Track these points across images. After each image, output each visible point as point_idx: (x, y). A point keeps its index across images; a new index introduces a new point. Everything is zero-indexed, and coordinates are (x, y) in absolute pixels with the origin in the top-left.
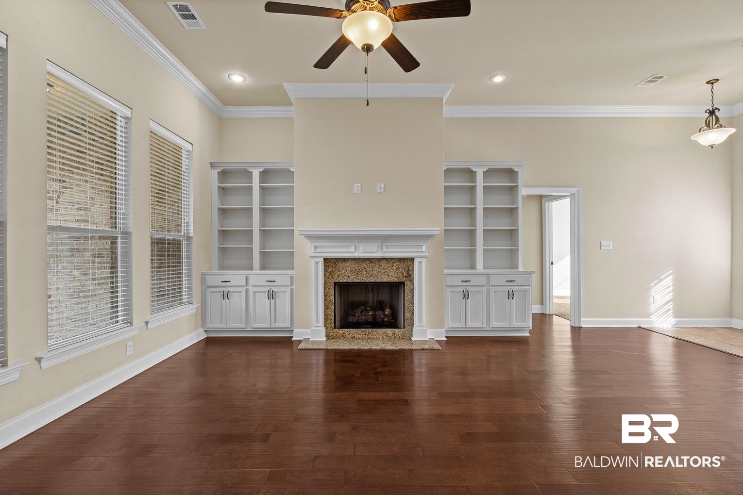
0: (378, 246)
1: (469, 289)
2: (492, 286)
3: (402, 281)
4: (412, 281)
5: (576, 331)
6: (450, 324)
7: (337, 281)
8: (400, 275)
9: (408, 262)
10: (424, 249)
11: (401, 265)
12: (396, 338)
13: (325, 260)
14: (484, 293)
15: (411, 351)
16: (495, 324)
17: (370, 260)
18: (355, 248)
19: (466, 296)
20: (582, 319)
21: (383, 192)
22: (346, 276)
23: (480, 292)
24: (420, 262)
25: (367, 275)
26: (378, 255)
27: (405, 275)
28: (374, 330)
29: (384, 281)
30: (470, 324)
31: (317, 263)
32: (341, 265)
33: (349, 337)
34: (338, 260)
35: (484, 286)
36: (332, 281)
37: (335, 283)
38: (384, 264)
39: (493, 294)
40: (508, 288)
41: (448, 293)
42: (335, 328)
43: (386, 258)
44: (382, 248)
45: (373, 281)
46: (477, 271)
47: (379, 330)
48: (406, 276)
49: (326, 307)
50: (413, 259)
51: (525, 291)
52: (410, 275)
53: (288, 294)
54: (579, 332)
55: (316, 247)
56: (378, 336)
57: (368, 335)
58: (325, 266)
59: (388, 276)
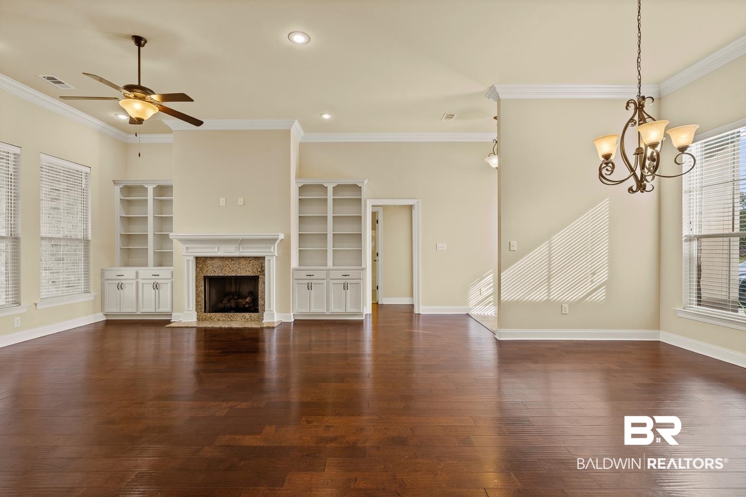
0: (237, 248)
1: (313, 281)
2: (331, 279)
3: (257, 275)
4: (264, 275)
6: (298, 309)
7: (206, 275)
8: (255, 270)
9: (261, 260)
10: (273, 250)
11: (256, 262)
12: (251, 320)
13: (197, 258)
14: (325, 285)
15: (262, 329)
16: (334, 309)
17: (232, 258)
18: (218, 249)
19: (309, 287)
20: (421, 307)
21: (242, 204)
22: (213, 271)
23: (322, 284)
24: (269, 260)
25: (230, 270)
26: (236, 254)
27: (259, 270)
28: (235, 314)
29: (243, 275)
31: (188, 260)
32: (209, 262)
33: (215, 319)
34: (206, 258)
35: (325, 279)
36: (202, 275)
37: (205, 278)
38: (242, 262)
39: (331, 286)
40: (343, 281)
41: (296, 285)
42: (205, 312)
43: (244, 257)
44: (239, 249)
45: (234, 275)
46: (328, 267)
47: (238, 314)
48: (260, 272)
49: (197, 295)
50: (264, 258)
51: (358, 284)
52: (262, 271)
53: (169, 286)
55: (187, 248)
56: (239, 319)
57: (230, 318)
58: (197, 263)
59: (246, 271)
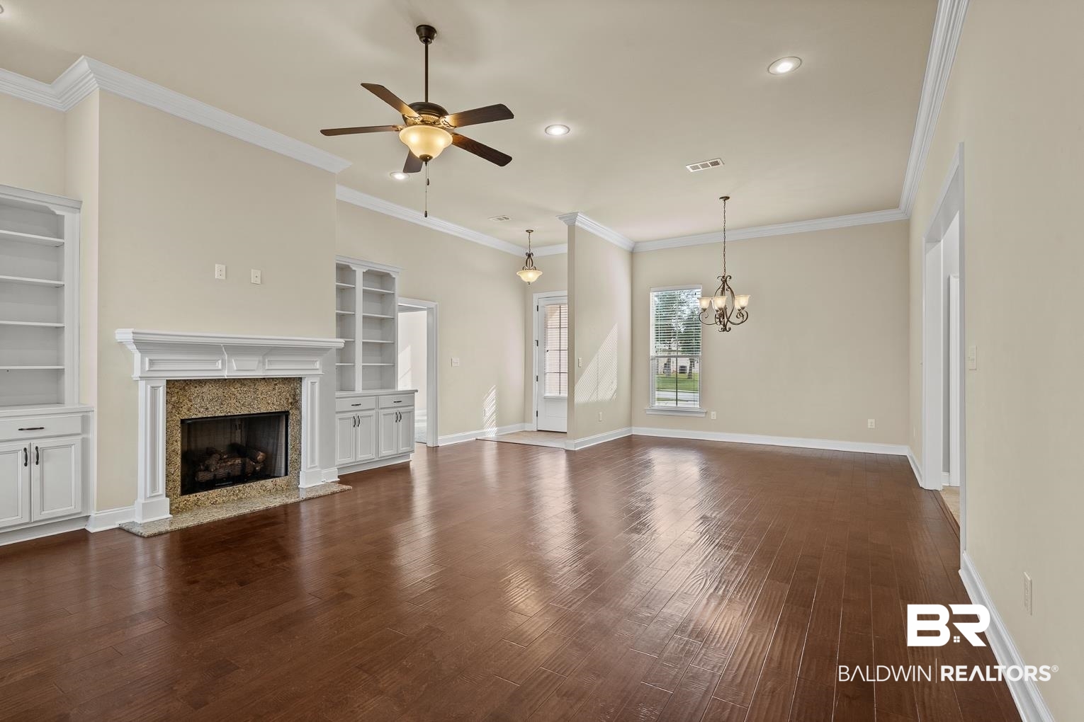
0: (259, 362)
1: (359, 413)
2: (381, 408)
3: (287, 409)
4: (299, 409)
5: (433, 450)
6: (341, 460)
7: (186, 417)
8: (284, 401)
9: (294, 382)
10: (318, 365)
11: (285, 388)
12: (277, 491)
13: (171, 384)
14: (374, 417)
15: (297, 503)
17: (242, 382)
18: (223, 364)
19: (356, 422)
20: (439, 438)
21: (259, 282)
22: (203, 407)
23: (370, 416)
24: (311, 383)
25: (237, 404)
26: (259, 374)
27: (290, 401)
28: (247, 485)
29: (262, 411)
30: (362, 457)
31: (154, 389)
32: (195, 391)
34: (188, 383)
35: (373, 409)
36: (178, 418)
37: (183, 421)
38: (262, 388)
39: (381, 418)
40: (395, 410)
41: (338, 422)
42: (183, 493)
43: (264, 379)
44: (264, 364)
45: (246, 412)
47: (254, 484)
48: (291, 403)
50: (300, 379)
51: (410, 412)
52: (296, 402)
54: (436, 451)
55: (152, 363)
56: (254, 493)
57: (237, 495)
58: (169, 393)
59: (266, 404)
